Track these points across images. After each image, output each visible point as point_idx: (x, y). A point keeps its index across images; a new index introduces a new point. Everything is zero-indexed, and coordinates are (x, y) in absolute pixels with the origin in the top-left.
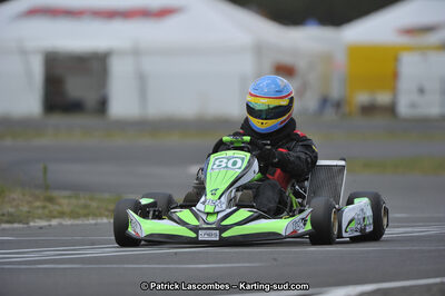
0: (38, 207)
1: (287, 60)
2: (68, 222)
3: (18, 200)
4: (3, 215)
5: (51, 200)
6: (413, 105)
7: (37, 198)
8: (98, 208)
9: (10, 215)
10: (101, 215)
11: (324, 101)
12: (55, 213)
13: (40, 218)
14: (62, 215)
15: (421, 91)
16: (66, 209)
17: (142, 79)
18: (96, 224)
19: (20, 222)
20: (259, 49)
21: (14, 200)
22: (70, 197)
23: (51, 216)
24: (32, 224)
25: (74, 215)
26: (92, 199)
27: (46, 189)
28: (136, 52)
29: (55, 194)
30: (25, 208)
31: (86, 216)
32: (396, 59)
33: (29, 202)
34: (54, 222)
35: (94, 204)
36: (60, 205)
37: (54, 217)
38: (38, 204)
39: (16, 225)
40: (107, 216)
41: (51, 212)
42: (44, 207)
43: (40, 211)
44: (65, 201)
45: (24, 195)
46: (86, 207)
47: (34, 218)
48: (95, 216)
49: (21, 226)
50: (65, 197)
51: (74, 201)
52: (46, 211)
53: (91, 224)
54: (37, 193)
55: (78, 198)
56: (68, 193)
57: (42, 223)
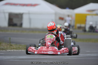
0: (8, 47)
1: (62, 16)
2: (15, 50)
4: (1, 48)
5: (11, 45)
7: (8, 45)
8: (22, 47)
9: (2, 48)
10: (22, 49)
12: (12, 48)
14: (14, 49)
16: (15, 47)
17: (30, 20)
18: (21, 51)
19: (5, 50)
20: (56, 14)
21: (3, 45)
22: (15, 45)
23: (11, 49)
24: (7, 51)
25: (16, 49)
26: (20, 46)
27: (10, 43)
28: (29, 13)
29: (12, 44)
30: (6, 47)
31: (19, 49)
32: (86, 17)
34: (12, 50)
35: (21, 47)
36: (13, 46)
37: (12, 49)
38: (9, 46)
39: (4, 51)
40: (24, 49)
41: (11, 48)
42: (10, 47)
43: (9, 48)
44: (14, 46)
45: (5, 44)
46: (19, 47)
47: (8, 49)
48: (21, 49)
49: (5, 51)
50: (14, 45)
51: (16, 46)
52: (10, 48)
53: (20, 51)
54: (8, 44)
55: (17, 45)
56: (15, 44)
57: (10, 50)
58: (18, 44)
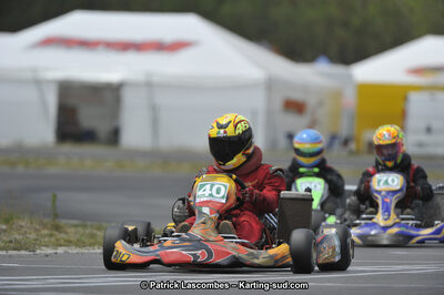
0: (46, 236)
1: (296, 96)
2: (74, 250)
3: (26, 228)
4: (11, 242)
5: (57, 228)
6: (420, 145)
7: (44, 226)
9: (16, 241)
11: (333, 138)
12: (62, 241)
13: (46, 246)
14: (68, 243)
15: (429, 130)
16: (73, 238)
17: (154, 110)
19: (26, 249)
20: (270, 85)
21: (22, 227)
22: (76, 226)
23: (58, 245)
24: (38, 251)
25: (80, 244)
26: (98, 229)
27: (55, 220)
28: (149, 85)
29: (63, 222)
30: (33, 236)
31: (91, 245)
32: (405, 99)
33: (37, 230)
34: (60, 250)
35: (101, 234)
36: (66, 233)
37: (61, 245)
38: (45, 232)
39: (23, 252)
41: (57, 240)
42: (51, 235)
43: (47, 239)
44: (73, 230)
45: (32, 223)
46: (92, 236)
47: (40, 245)
49: (27, 253)
50: (73, 226)
52: (53, 239)
54: (46, 220)
55: (85, 226)
56: (75, 222)
57: (49, 251)
58: (89, 223)
